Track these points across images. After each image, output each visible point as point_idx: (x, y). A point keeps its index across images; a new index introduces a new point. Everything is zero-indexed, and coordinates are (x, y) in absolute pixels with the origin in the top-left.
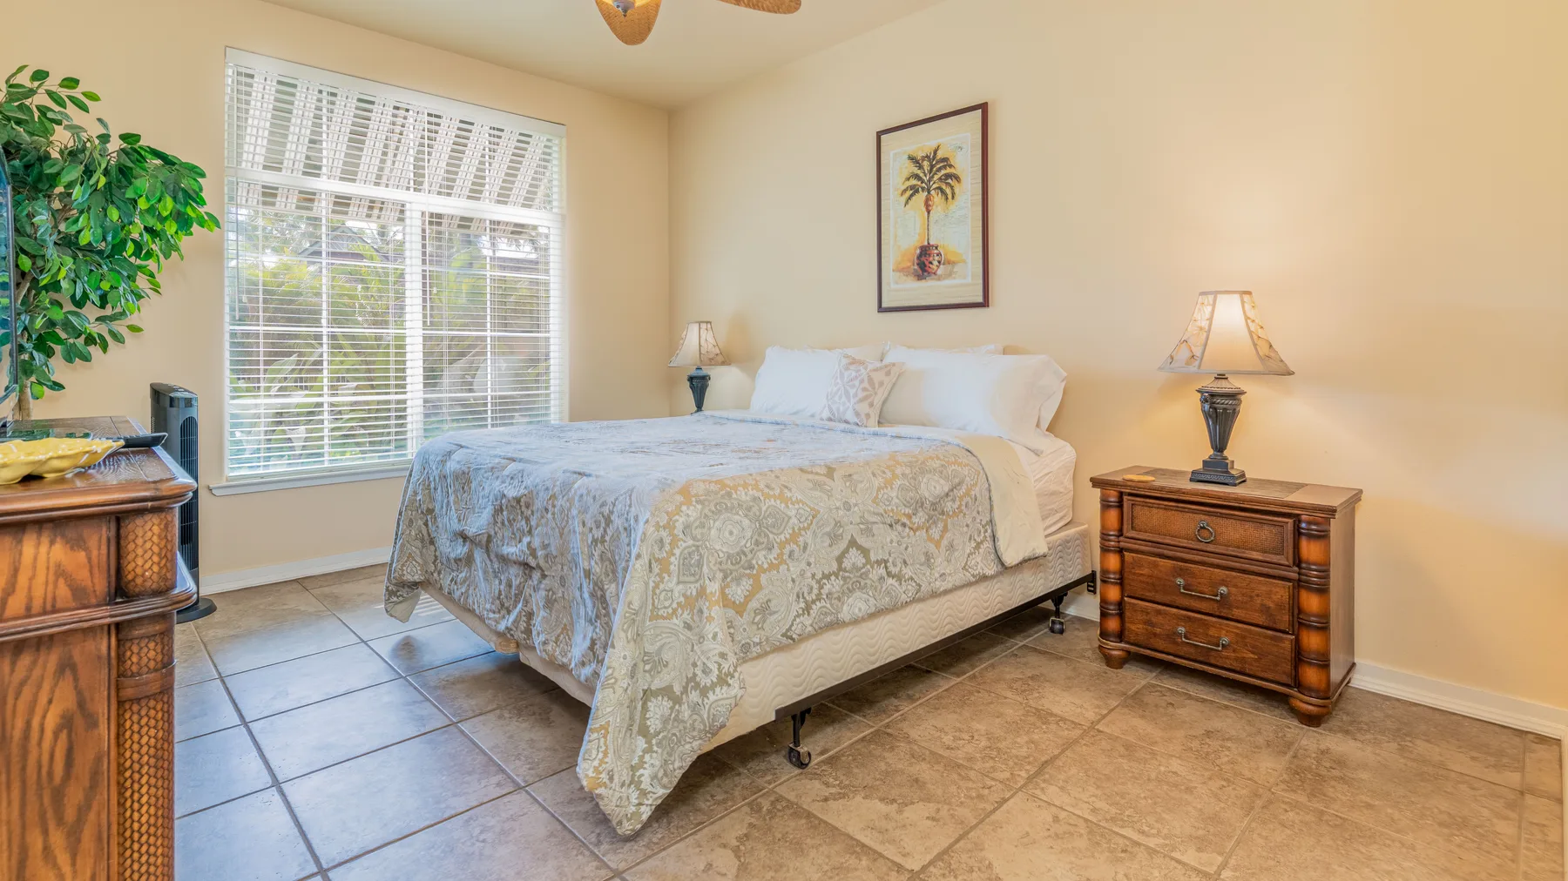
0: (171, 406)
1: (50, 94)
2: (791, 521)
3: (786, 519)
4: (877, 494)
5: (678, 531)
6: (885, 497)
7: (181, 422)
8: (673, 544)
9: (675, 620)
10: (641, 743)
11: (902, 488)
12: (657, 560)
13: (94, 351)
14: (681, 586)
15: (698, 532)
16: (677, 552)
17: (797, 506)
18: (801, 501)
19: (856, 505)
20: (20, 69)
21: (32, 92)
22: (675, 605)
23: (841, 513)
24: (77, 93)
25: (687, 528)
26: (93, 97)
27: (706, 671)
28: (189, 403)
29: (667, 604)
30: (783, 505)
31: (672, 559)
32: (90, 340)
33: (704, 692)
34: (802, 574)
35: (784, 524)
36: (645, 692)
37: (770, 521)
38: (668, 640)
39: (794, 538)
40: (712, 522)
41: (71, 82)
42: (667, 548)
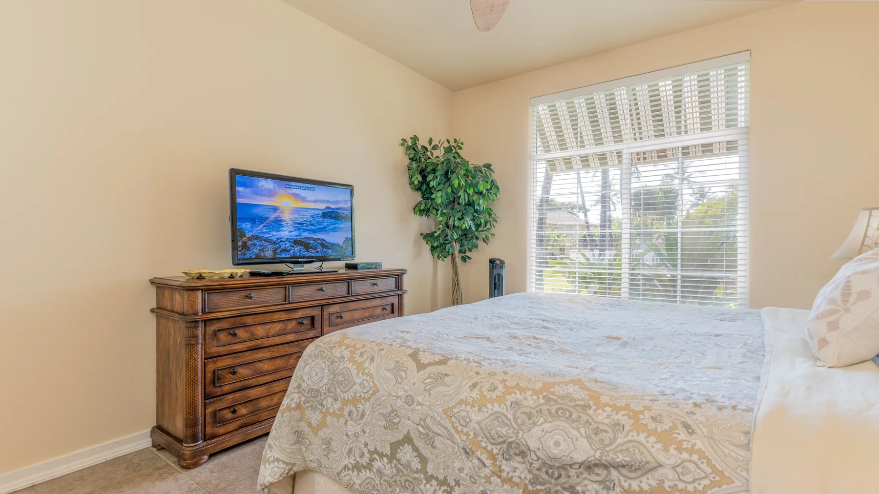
2: (355, 387)
3: (352, 383)
4: (454, 407)
6: (463, 414)
11: (497, 416)
17: (365, 377)
18: (371, 375)
19: (420, 404)
23: (400, 403)
30: (356, 371)
34: (357, 436)
35: (349, 386)
37: (340, 378)
39: (355, 401)
40: (311, 361)
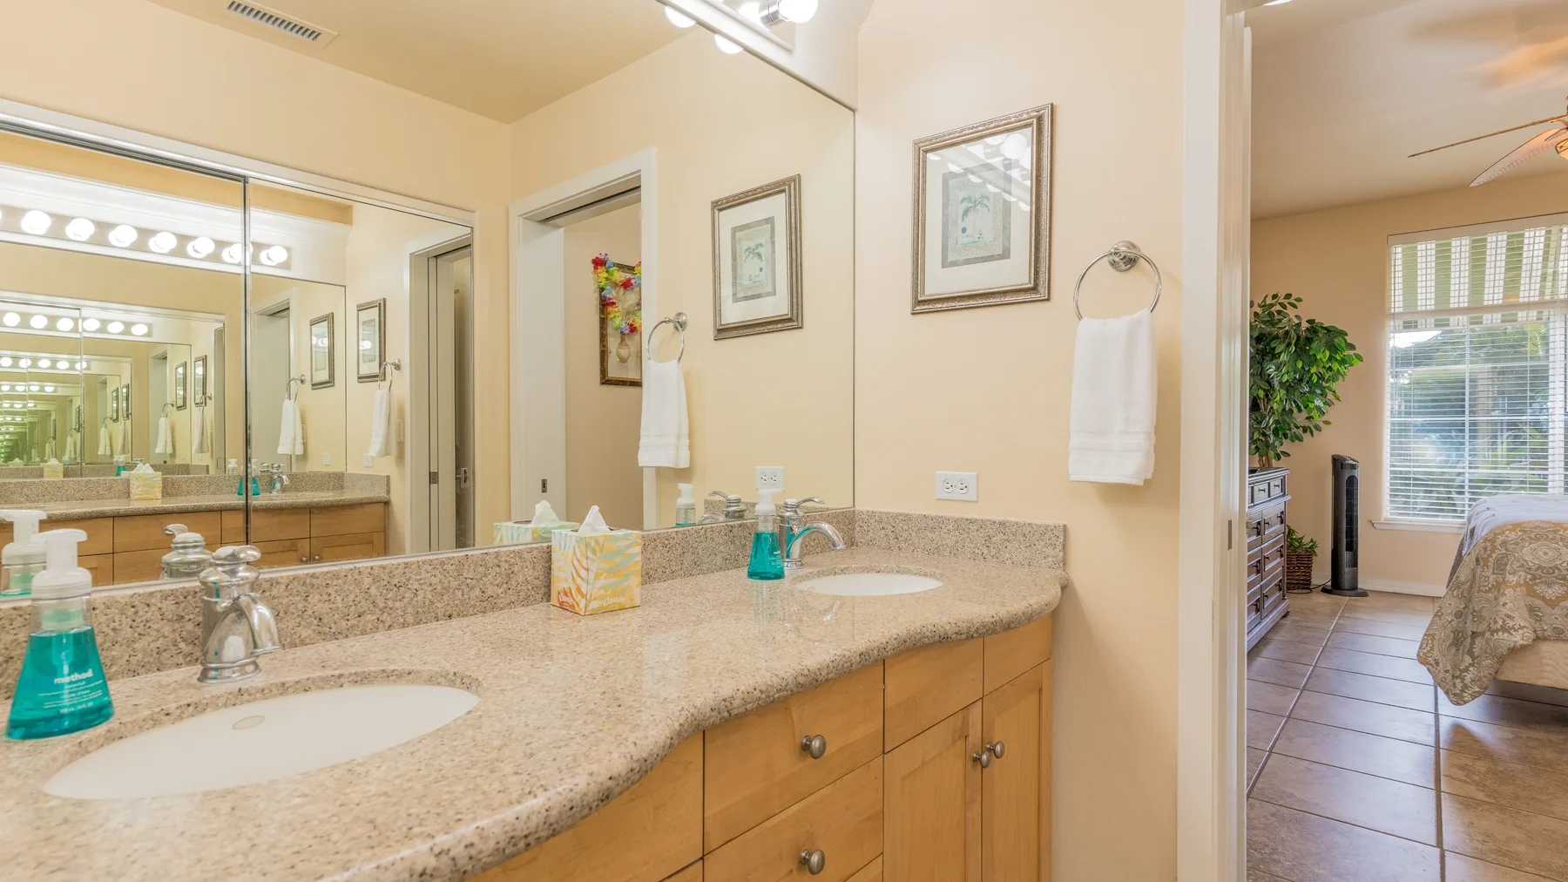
0: (1342, 468)
1: (1280, 304)
5: (1497, 544)
7: (1346, 478)
8: (1493, 551)
9: (1490, 595)
10: (1468, 660)
12: (1482, 558)
13: (1307, 436)
14: (1495, 576)
15: (1510, 547)
16: (1494, 555)
20: (1266, 296)
21: (1272, 305)
22: (1490, 586)
24: (1292, 300)
25: (1504, 543)
26: (1299, 300)
27: (1495, 622)
28: (1353, 467)
29: (1485, 584)
31: (1490, 559)
32: (1305, 430)
33: (1493, 632)
36: (1473, 633)
38: (1486, 605)
40: (1527, 543)
41: (1288, 296)
42: (1489, 552)
